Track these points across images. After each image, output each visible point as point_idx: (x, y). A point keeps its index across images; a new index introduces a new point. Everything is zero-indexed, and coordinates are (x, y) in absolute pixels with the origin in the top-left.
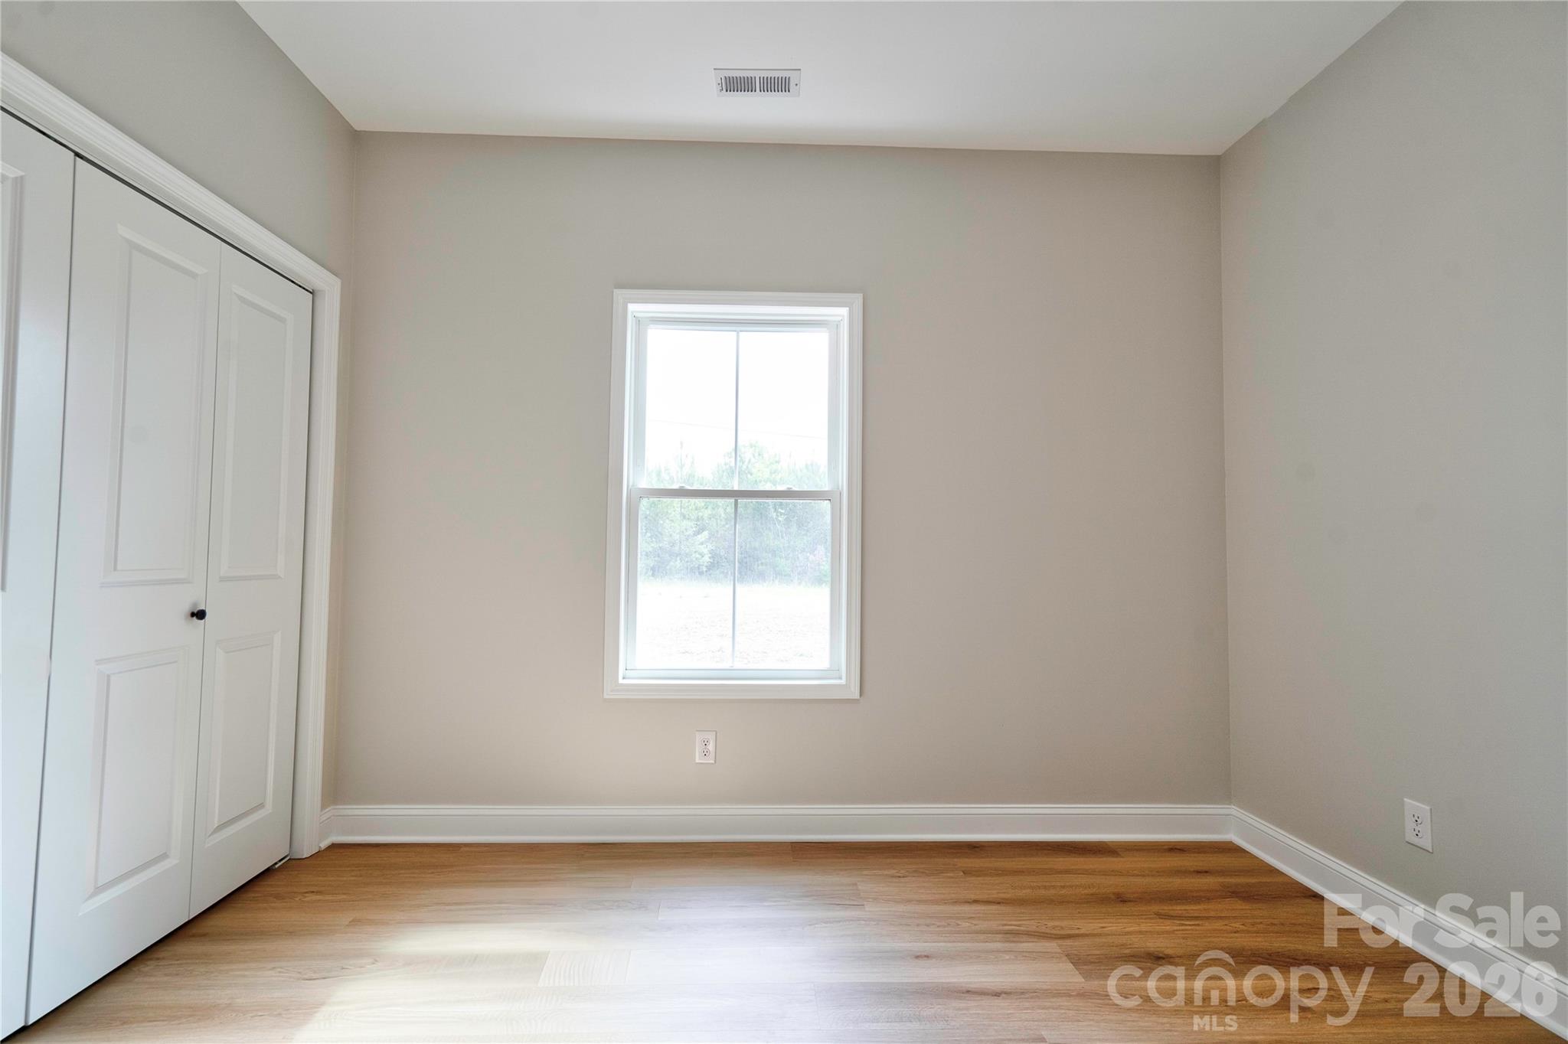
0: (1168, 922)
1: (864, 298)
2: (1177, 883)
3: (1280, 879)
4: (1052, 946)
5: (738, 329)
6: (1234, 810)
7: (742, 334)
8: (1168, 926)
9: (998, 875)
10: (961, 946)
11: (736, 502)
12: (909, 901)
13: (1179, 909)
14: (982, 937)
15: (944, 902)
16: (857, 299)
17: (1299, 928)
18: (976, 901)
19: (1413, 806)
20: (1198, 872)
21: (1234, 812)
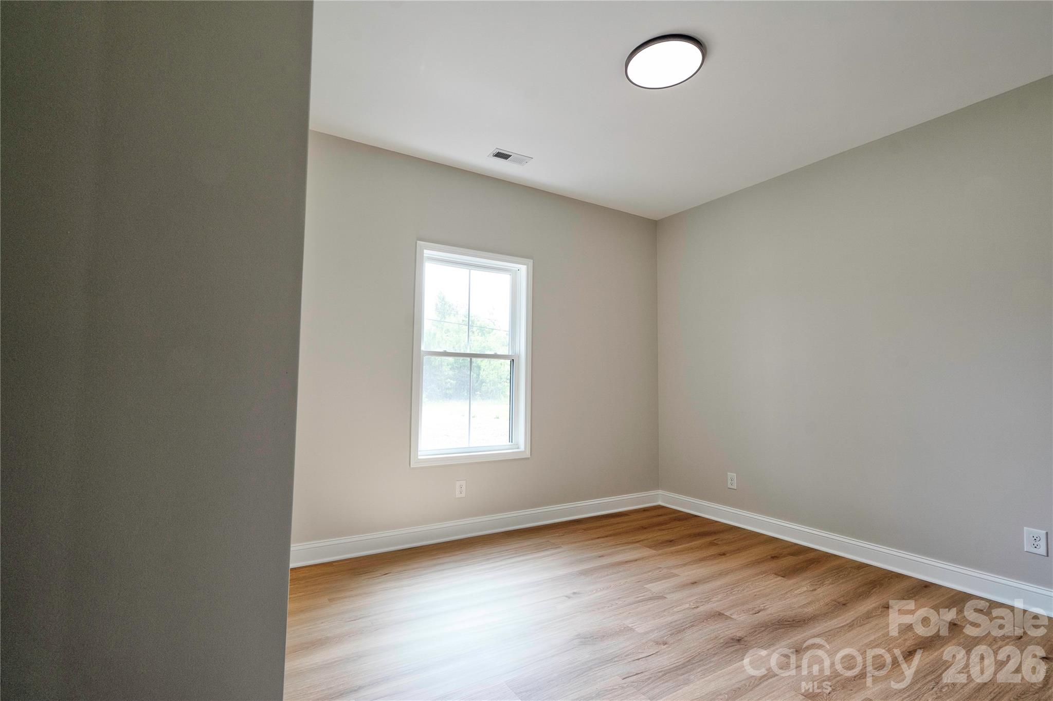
0: (664, 531)
1: (533, 262)
2: (655, 520)
3: (682, 514)
4: (637, 545)
5: (470, 268)
6: (660, 492)
7: (472, 271)
8: (664, 532)
9: (596, 529)
10: (611, 551)
11: (471, 360)
12: (575, 542)
13: (663, 527)
14: (613, 547)
15: (589, 540)
16: (531, 262)
17: (699, 525)
18: (598, 538)
19: (731, 475)
20: (659, 516)
21: (660, 493)
